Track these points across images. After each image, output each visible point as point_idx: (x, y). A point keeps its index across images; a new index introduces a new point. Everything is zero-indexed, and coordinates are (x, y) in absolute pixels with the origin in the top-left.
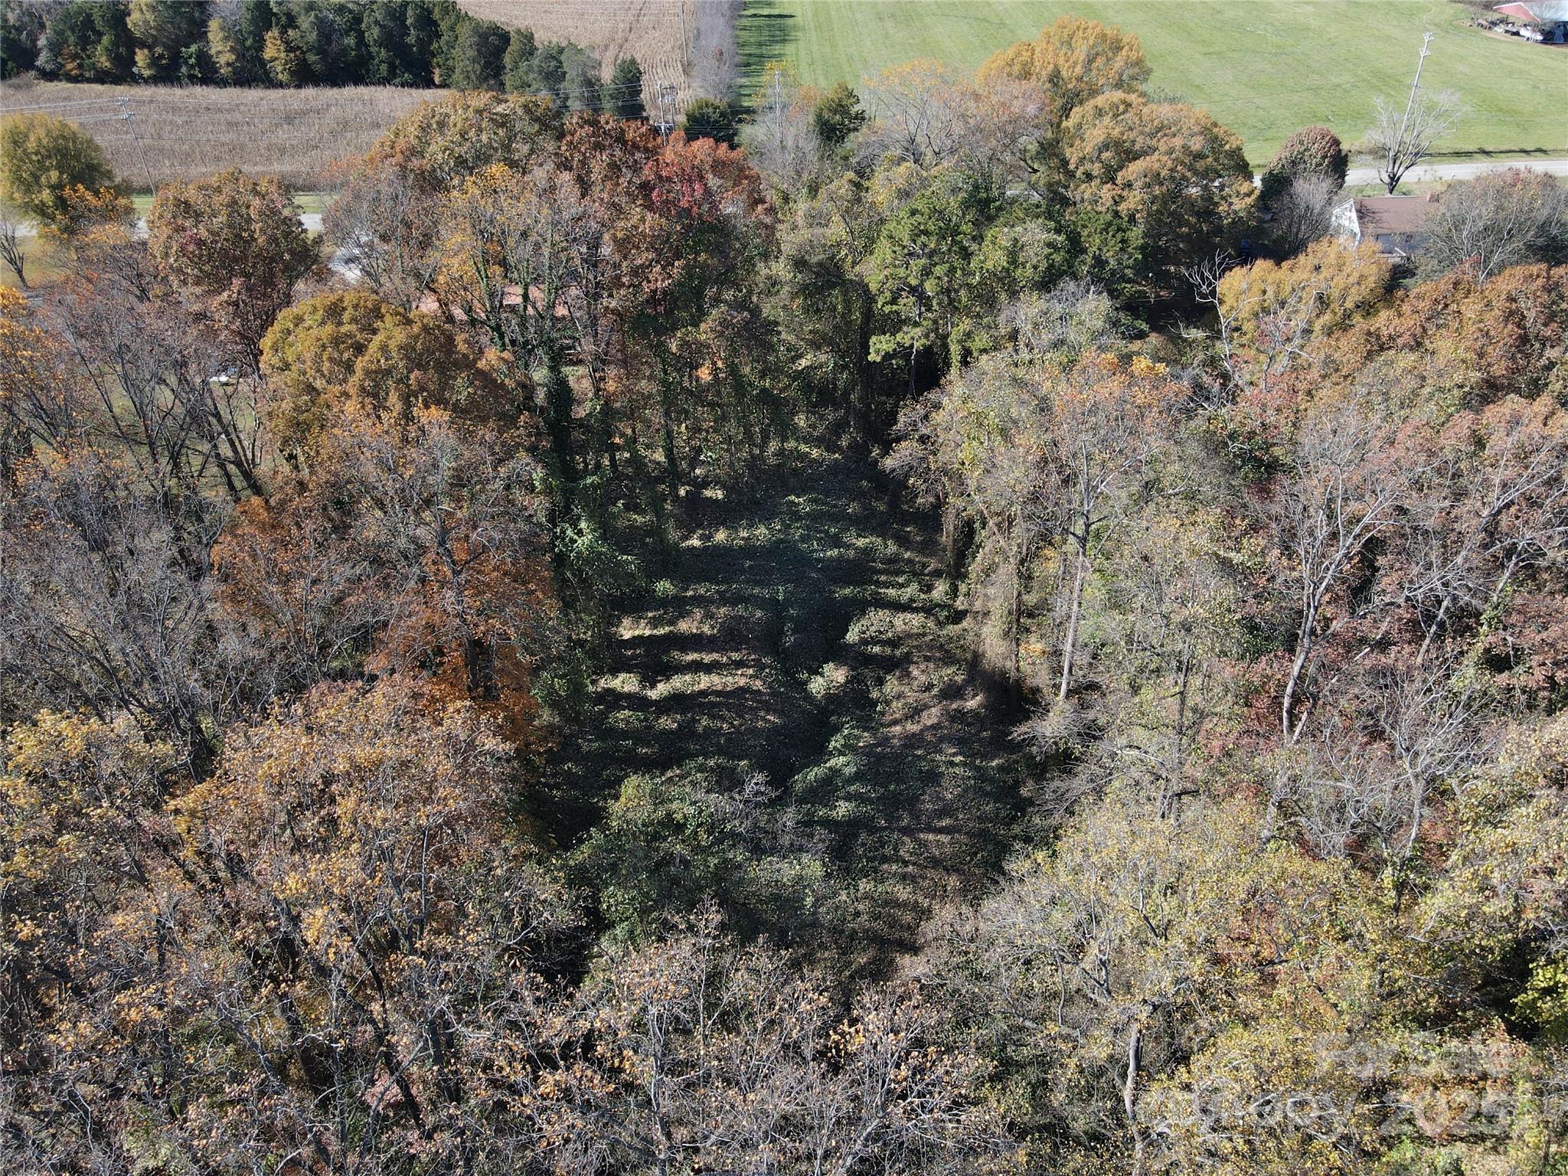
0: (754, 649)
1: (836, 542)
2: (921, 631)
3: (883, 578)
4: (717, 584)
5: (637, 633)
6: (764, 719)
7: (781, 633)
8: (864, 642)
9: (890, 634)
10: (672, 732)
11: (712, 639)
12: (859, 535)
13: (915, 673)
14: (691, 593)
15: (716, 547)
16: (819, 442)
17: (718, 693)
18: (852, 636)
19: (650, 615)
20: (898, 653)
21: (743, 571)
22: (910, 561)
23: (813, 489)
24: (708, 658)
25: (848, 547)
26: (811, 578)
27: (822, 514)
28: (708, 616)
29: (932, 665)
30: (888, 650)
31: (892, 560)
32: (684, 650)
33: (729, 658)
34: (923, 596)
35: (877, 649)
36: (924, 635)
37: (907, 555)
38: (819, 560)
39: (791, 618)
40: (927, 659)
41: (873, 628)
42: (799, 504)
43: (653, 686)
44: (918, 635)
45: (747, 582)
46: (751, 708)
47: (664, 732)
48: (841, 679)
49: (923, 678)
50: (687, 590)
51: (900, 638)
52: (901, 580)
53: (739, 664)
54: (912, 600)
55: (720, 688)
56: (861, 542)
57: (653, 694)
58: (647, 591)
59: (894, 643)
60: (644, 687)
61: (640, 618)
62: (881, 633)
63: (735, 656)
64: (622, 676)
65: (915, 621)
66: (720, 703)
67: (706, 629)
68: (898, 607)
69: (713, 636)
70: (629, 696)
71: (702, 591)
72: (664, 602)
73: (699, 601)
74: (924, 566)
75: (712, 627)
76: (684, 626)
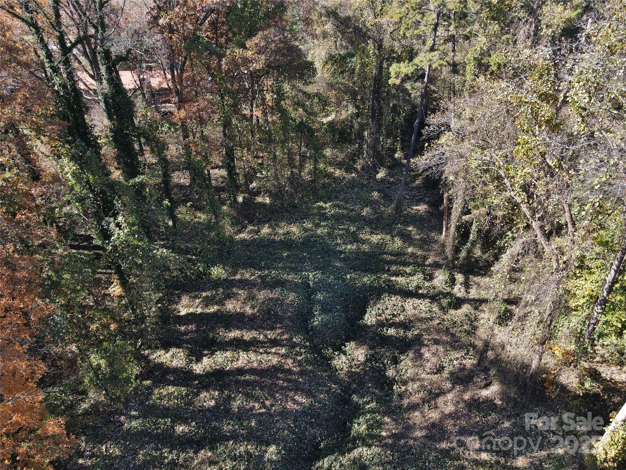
0: (287, 329)
1: (355, 238)
2: (428, 315)
3: (394, 268)
4: (260, 269)
5: (191, 310)
6: (293, 400)
7: (310, 314)
8: (381, 324)
9: (402, 317)
10: (209, 410)
11: (253, 318)
12: (372, 233)
13: (427, 355)
14: (238, 277)
15: (262, 240)
16: (340, 165)
17: (253, 371)
18: (370, 318)
19: (204, 294)
20: (410, 334)
21: (281, 259)
22: (413, 255)
23: (337, 198)
24: (248, 336)
25: (364, 242)
26: (335, 267)
27: (343, 216)
28: (250, 297)
29: (441, 348)
30: (402, 332)
31: (399, 254)
32: (228, 327)
33: (265, 336)
34: (427, 284)
35: (391, 332)
36: (432, 319)
37: (410, 250)
38: (341, 252)
39: (319, 301)
40: (436, 342)
41: (388, 312)
42: (325, 208)
43: (199, 360)
44: (427, 319)
45: (284, 268)
46: (282, 388)
47: (203, 410)
48: (362, 358)
49: (434, 360)
50: (235, 274)
51: (410, 321)
52: (408, 270)
53: (275, 343)
54: (418, 287)
55: (255, 365)
56: (375, 238)
57: (198, 368)
58: (205, 274)
59: (406, 325)
60: (191, 361)
61: (196, 297)
62: (394, 316)
63: (271, 335)
64: (173, 350)
65: (423, 305)
66: (255, 381)
67: (248, 310)
68: (407, 294)
69: (254, 315)
70: (176, 371)
71: (247, 276)
72: (217, 284)
73: (244, 284)
74: (425, 258)
75: (253, 307)
76: (231, 306)
